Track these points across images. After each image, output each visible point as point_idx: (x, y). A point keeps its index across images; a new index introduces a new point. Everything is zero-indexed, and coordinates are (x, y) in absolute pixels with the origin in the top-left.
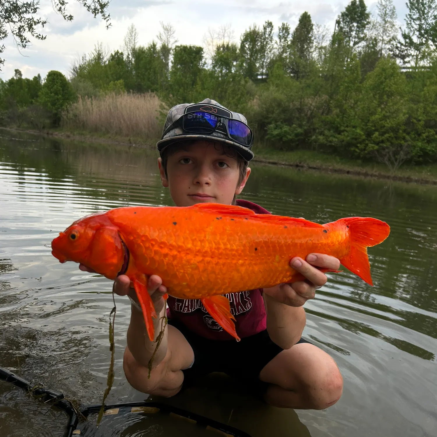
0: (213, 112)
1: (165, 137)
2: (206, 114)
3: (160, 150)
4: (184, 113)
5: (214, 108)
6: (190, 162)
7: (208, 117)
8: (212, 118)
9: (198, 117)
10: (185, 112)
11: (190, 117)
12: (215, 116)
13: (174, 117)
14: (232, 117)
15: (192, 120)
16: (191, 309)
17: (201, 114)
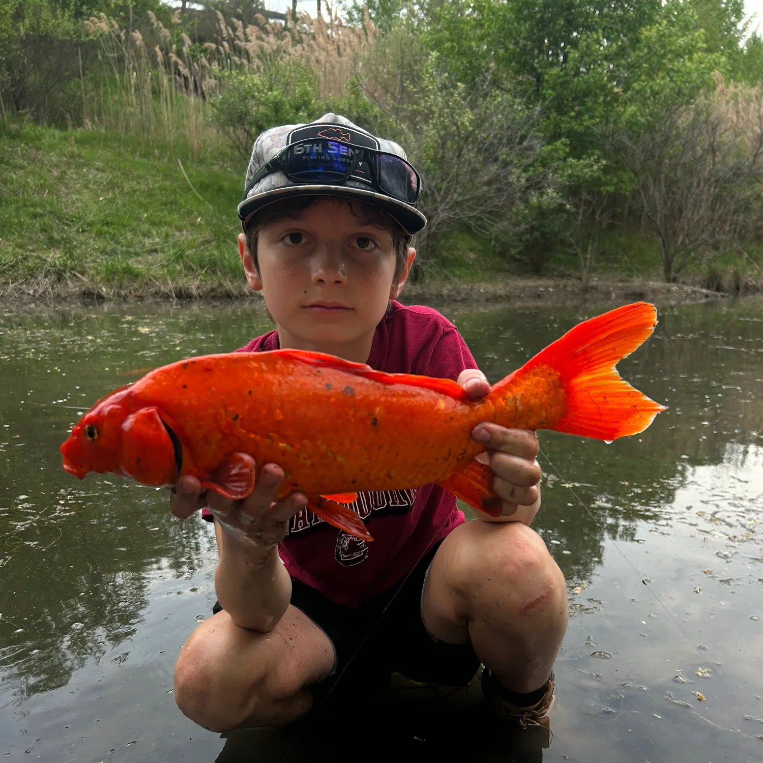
0: (343, 140)
1: (251, 192)
2: (330, 143)
3: (243, 219)
4: (288, 144)
5: (346, 131)
6: (304, 241)
7: (334, 150)
8: (343, 150)
9: (315, 151)
10: (288, 141)
11: (298, 151)
12: (348, 146)
13: (267, 152)
14: (379, 149)
15: (304, 157)
16: (310, 521)
17: (320, 145)
